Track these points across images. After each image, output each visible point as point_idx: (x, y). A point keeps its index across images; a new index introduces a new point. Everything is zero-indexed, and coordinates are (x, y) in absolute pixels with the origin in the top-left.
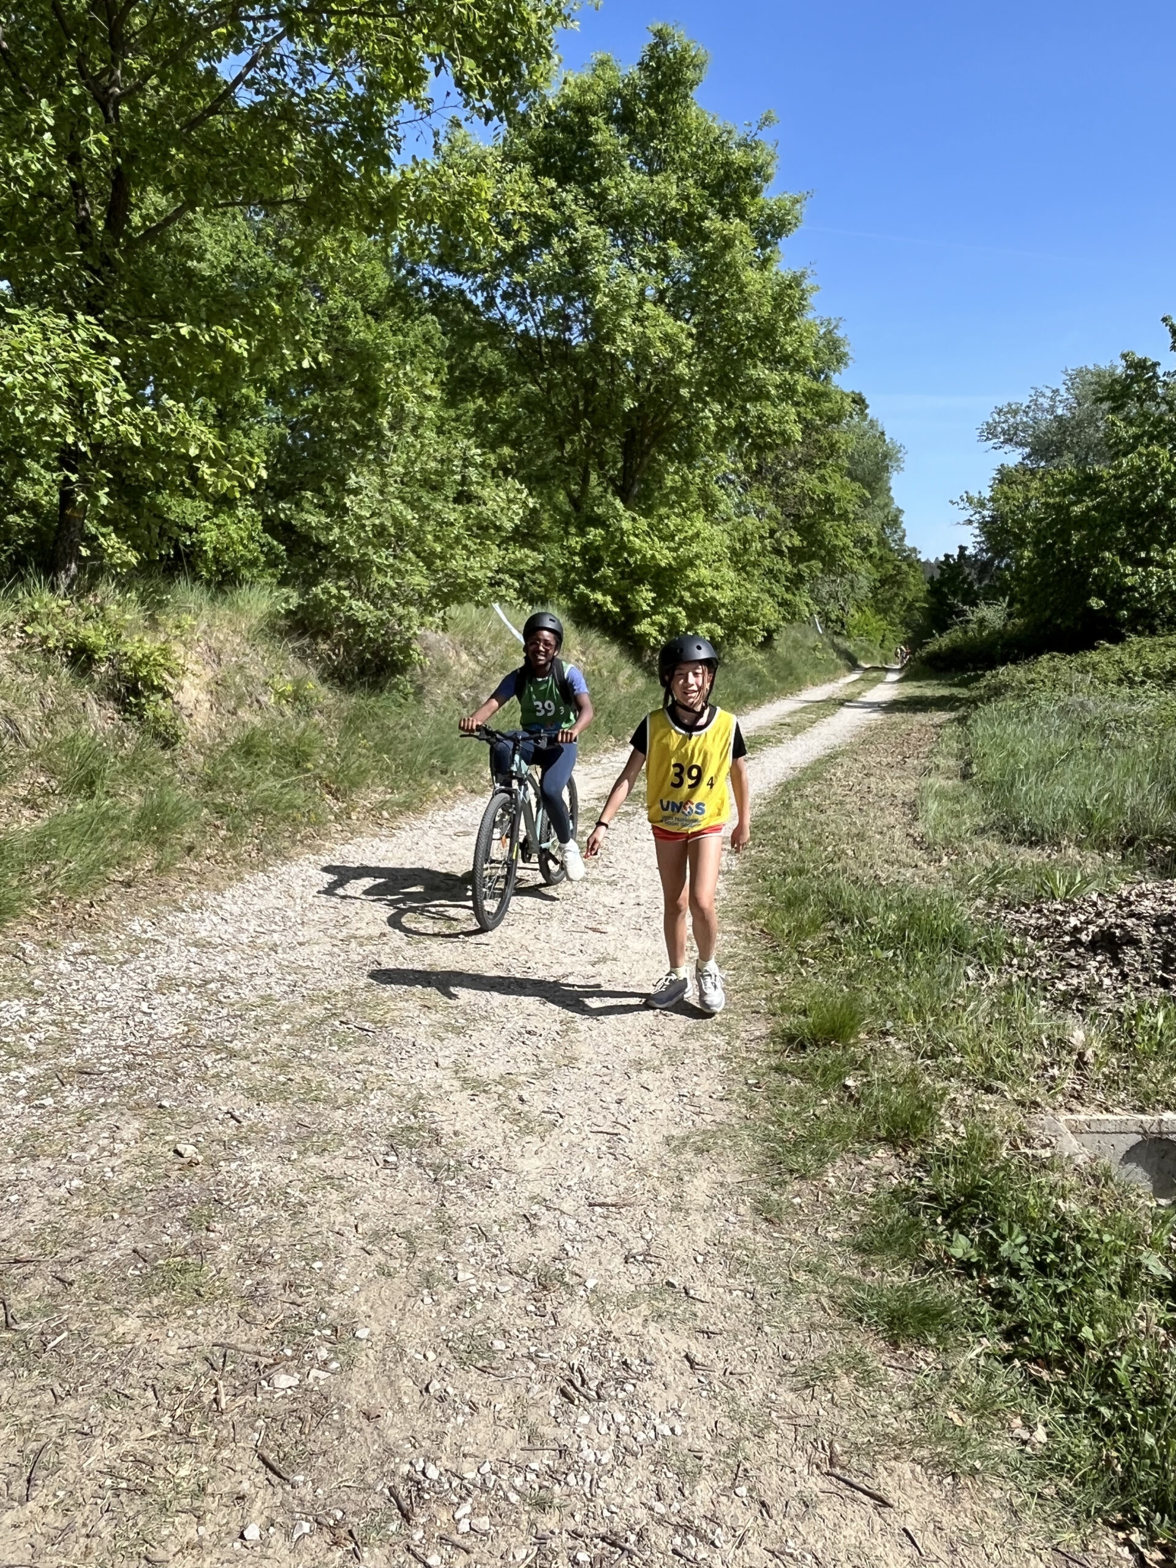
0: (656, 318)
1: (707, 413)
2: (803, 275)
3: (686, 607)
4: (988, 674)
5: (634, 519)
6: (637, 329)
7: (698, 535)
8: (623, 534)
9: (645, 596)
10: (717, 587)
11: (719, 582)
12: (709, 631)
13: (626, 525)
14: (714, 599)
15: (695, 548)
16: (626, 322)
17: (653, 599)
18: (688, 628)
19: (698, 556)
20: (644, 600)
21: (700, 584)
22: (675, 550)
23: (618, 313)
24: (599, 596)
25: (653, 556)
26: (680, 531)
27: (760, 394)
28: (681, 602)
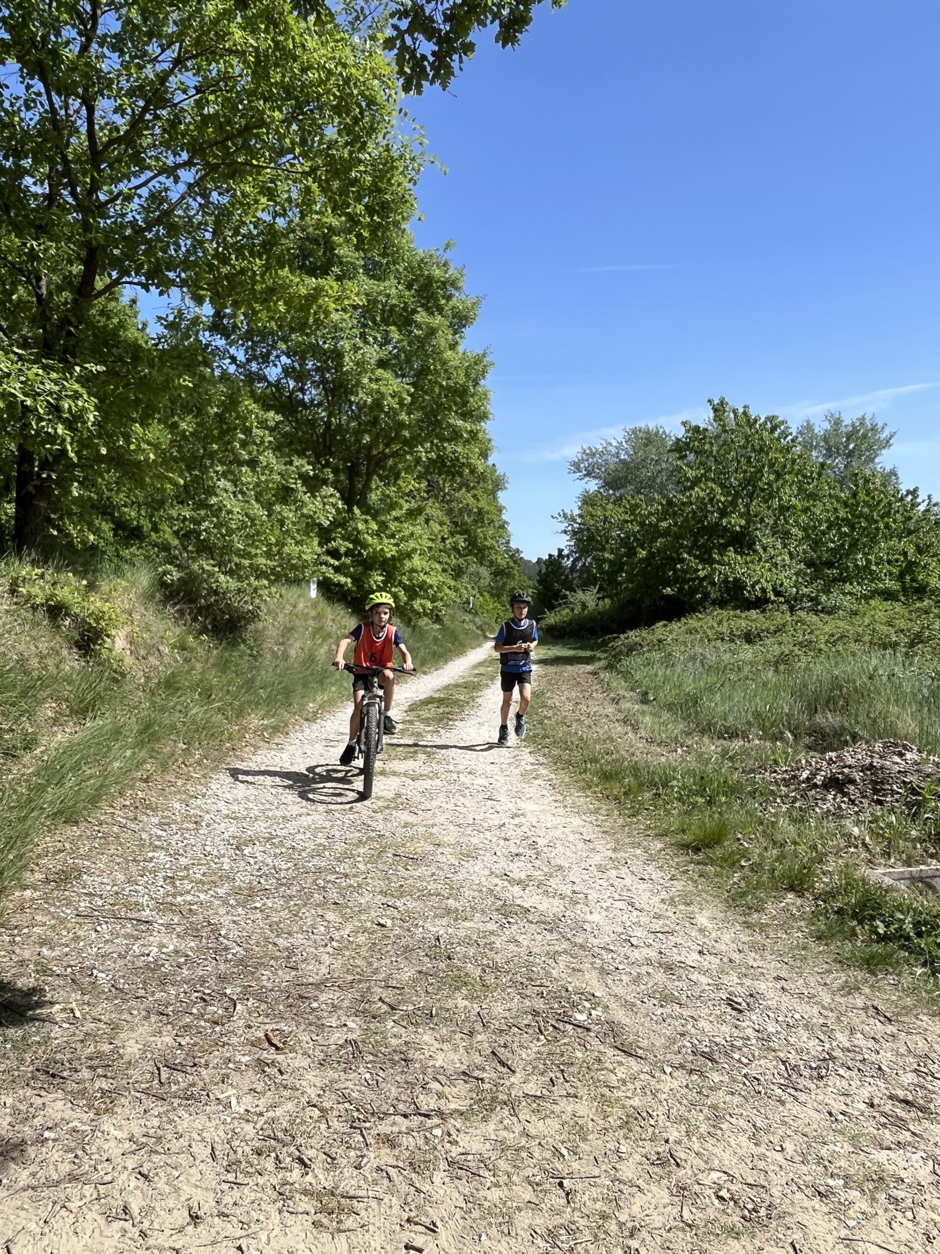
0: (387, 380)
1: (420, 448)
2: (484, 355)
3: (405, 588)
4: (622, 636)
5: (366, 521)
6: (374, 386)
7: (412, 534)
8: (359, 532)
9: (377, 578)
10: (426, 573)
11: (428, 570)
12: (421, 605)
13: (361, 526)
14: (424, 582)
15: (412, 544)
16: (365, 381)
17: (382, 581)
18: (406, 604)
19: (414, 550)
20: (375, 582)
21: (413, 570)
22: (397, 545)
23: (359, 374)
24: (343, 579)
25: (382, 550)
26: (400, 531)
27: (456, 436)
28: (400, 583)
